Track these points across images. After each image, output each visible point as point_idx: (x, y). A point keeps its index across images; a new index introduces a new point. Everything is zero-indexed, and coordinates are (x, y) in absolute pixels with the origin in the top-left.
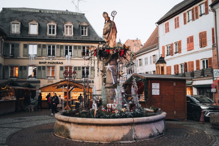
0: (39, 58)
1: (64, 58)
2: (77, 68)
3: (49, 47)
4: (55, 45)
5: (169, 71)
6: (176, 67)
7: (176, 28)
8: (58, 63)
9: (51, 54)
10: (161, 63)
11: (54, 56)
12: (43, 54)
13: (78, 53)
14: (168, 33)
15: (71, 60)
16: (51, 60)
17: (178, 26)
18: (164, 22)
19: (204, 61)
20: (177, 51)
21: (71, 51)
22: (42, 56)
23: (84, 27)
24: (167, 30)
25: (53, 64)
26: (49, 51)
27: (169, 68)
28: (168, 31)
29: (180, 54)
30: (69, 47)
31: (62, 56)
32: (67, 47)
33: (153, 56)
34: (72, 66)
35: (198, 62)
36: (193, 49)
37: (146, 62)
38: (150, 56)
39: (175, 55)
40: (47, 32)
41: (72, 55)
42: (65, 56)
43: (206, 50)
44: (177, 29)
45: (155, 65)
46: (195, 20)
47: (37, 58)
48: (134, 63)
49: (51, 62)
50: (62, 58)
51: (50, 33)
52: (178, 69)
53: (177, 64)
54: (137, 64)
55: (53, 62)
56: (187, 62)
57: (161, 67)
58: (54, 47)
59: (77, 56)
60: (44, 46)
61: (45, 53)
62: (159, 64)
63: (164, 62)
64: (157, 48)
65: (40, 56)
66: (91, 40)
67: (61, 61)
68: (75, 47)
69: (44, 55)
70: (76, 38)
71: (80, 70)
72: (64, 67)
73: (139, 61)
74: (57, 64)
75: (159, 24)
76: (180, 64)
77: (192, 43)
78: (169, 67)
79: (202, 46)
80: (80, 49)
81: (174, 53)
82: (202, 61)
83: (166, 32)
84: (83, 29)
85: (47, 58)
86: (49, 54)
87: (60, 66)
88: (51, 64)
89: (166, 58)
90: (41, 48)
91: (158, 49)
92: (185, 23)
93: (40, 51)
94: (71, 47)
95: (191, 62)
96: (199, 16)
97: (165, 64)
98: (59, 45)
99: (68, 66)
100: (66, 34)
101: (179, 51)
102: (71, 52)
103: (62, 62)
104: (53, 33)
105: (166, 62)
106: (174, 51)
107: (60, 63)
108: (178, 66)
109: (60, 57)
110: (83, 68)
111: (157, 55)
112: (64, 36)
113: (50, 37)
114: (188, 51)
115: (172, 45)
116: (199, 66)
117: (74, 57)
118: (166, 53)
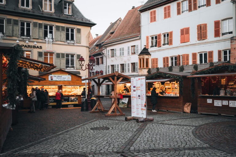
0: (8, 38)
1: (44, 41)
2: (61, 54)
3: (23, 24)
4: (31, 22)
5: (155, 63)
6: (165, 60)
7: (165, 17)
8: (35, 46)
9: (25, 34)
10: (146, 55)
11: (28, 38)
12: (15, 33)
13: (61, 36)
14: (154, 23)
15: (53, 44)
16: (27, 42)
17: (169, 16)
18: (149, 10)
19: (202, 54)
20: (166, 43)
21: (51, 32)
22: (13, 36)
23: (67, 4)
24: (153, 19)
25: (28, 47)
26: (23, 29)
27: (155, 61)
28: (155, 20)
29: (171, 46)
30: (48, 27)
31: (41, 38)
32: (46, 27)
33: (132, 46)
34: (54, 52)
35: (194, 55)
36: (189, 41)
37: (122, 53)
38: (128, 46)
39: (163, 47)
40: (19, 3)
41: (53, 38)
42: (45, 38)
43: (206, 42)
44: (168, 19)
45: (138, 56)
46: (193, 11)
47: (5, 38)
48: (104, 54)
49: (26, 45)
50: (40, 41)
51: (23, 5)
52: (168, 62)
53: (167, 56)
54: (108, 54)
55: (28, 46)
56: (180, 55)
57: (146, 58)
58: (28, 25)
59: (59, 39)
60: (16, 23)
61: (17, 32)
62: (144, 56)
63: (148, 54)
64: (138, 38)
65: (10, 35)
66: (78, 21)
67: (39, 45)
68: (58, 28)
69: (16, 35)
70: (59, 17)
71: (64, 57)
72: (43, 53)
73: (110, 51)
74: (33, 48)
75: (141, 12)
76: (170, 57)
77: (188, 35)
78: (155, 59)
79: (202, 39)
80: (64, 30)
81: (162, 45)
82: (199, 54)
83: (151, 21)
84: (66, 6)
85: (21, 39)
86: (22, 34)
87: (38, 52)
88: (26, 48)
89: (150, 50)
90: (12, 24)
91: (140, 39)
92: (179, 13)
93: (11, 29)
94: (51, 28)
95: (187, 54)
96: (198, 7)
97: (149, 56)
98: (37, 23)
99: (49, 52)
100: (45, 9)
101: (170, 43)
102: (51, 34)
103: (40, 47)
104: (28, 5)
105: (151, 53)
106: (162, 42)
107: (38, 47)
108: (167, 58)
109: (38, 39)
110: (67, 55)
111: (137, 46)
112: (43, 11)
113: (25, 10)
114: (181, 43)
115: (160, 35)
116: (196, 59)
117: (56, 41)
118: (150, 44)
